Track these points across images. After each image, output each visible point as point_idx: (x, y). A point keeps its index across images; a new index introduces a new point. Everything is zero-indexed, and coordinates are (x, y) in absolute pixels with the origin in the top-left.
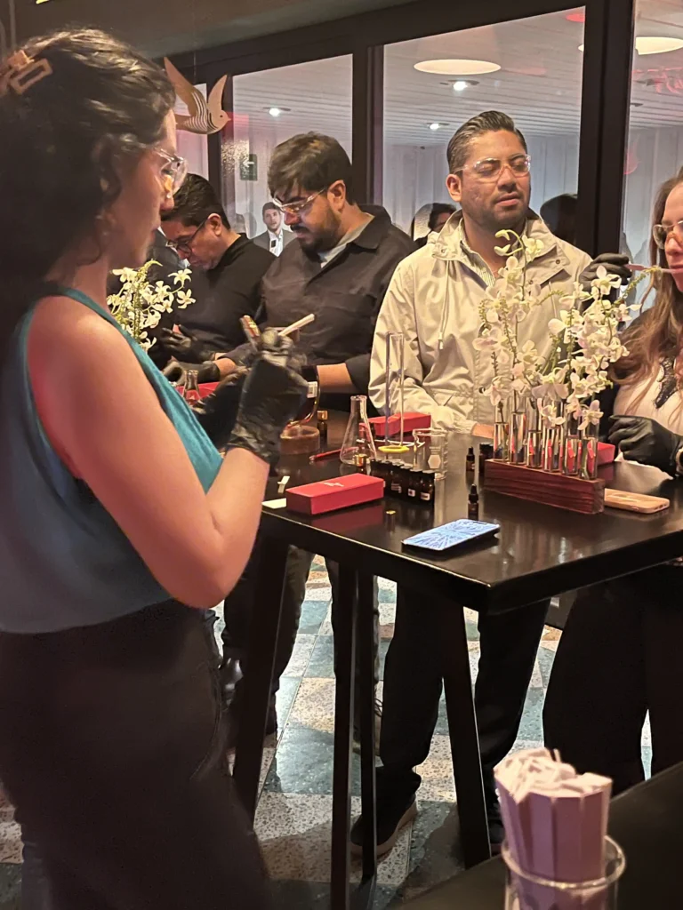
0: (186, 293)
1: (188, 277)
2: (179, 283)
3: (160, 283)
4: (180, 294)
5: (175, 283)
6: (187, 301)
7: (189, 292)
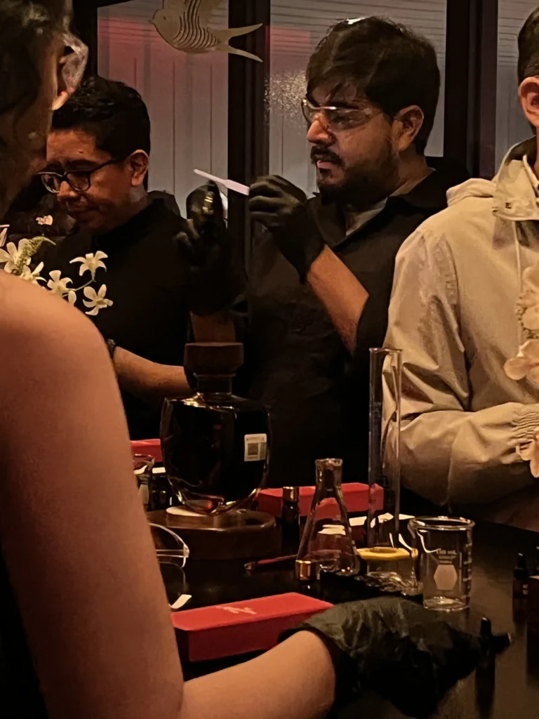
0: (97, 289)
1: (103, 265)
2: (88, 273)
3: (55, 274)
4: (88, 291)
5: (81, 274)
6: (100, 303)
7: (104, 288)
